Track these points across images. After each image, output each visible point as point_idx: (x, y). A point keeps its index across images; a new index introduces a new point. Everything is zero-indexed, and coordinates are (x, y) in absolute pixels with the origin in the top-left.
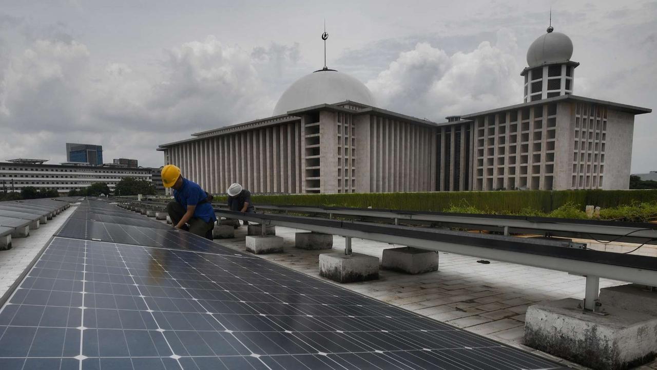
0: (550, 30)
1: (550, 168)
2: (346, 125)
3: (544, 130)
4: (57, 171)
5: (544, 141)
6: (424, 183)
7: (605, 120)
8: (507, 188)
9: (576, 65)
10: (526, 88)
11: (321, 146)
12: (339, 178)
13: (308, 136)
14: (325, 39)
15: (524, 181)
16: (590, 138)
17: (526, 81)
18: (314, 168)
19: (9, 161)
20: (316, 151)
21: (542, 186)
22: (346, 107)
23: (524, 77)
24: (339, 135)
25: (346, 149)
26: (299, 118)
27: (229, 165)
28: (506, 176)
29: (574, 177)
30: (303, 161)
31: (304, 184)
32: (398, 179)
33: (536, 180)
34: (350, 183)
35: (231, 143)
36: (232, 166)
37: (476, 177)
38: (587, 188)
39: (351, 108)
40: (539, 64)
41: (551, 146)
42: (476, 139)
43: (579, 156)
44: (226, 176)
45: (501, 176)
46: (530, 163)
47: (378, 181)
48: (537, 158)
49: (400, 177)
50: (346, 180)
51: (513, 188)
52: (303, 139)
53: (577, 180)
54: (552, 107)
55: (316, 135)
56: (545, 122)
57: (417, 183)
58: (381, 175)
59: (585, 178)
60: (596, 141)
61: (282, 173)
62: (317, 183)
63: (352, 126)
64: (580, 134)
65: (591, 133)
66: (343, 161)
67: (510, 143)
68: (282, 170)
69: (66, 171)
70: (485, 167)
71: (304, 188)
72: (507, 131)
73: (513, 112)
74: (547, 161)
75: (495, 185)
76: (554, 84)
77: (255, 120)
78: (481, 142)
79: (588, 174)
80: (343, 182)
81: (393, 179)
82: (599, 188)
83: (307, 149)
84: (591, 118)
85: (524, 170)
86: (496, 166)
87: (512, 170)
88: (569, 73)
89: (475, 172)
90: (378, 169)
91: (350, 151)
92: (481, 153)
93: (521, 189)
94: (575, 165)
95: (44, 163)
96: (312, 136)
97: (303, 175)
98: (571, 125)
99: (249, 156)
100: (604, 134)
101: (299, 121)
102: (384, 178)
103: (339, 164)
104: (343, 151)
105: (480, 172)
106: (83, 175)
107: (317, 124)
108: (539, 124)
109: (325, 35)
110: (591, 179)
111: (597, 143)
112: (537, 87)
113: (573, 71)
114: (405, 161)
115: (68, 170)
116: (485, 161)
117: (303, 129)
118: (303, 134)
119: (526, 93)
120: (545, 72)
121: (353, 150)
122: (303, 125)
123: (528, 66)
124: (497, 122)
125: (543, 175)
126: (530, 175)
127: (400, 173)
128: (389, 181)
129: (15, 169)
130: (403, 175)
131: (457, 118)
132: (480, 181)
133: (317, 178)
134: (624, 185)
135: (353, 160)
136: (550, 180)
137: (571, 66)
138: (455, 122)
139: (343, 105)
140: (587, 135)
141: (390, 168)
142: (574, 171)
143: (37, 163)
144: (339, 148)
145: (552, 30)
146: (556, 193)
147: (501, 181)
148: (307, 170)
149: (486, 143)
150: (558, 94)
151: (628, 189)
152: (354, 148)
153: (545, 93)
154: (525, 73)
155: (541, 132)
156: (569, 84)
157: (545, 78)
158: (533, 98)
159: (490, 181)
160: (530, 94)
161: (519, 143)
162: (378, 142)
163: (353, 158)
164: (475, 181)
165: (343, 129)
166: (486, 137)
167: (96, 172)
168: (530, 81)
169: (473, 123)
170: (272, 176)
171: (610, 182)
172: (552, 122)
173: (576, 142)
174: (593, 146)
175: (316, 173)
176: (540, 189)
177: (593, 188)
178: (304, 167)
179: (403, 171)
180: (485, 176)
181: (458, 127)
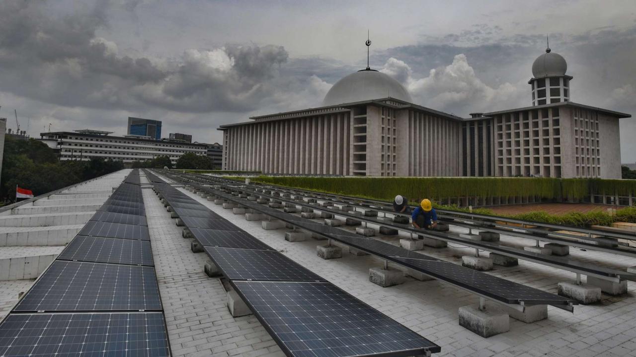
0: (548, 51)
1: (558, 160)
2: (389, 118)
3: (551, 128)
4: (120, 142)
5: (551, 137)
6: (453, 169)
7: (597, 122)
8: (524, 175)
9: (571, 78)
10: (534, 94)
11: (368, 134)
12: (383, 162)
13: (357, 126)
14: (368, 45)
15: (537, 169)
16: (587, 136)
17: (533, 88)
18: (361, 153)
19: (76, 131)
20: (363, 139)
21: (553, 175)
22: (388, 103)
23: (531, 85)
24: (383, 126)
25: (389, 138)
26: (348, 110)
27: (283, 146)
28: (523, 165)
29: (578, 167)
30: (352, 147)
31: (351, 166)
32: (432, 164)
33: (547, 169)
34: (391, 167)
35: (286, 127)
36: (286, 147)
37: (497, 165)
38: (589, 177)
39: (392, 104)
40: (542, 76)
41: (557, 141)
42: (496, 133)
43: (580, 150)
44: (280, 156)
45: (518, 165)
46: (542, 155)
47: (415, 165)
48: (547, 151)
49: (434, 163)
50: (389, 165)
51: (529, 175)
52: (352, 128)
53: (580, 170)
54: (556, 111)
55: (364, 125)
56: (550, 122)
57: (448, 168)
58: (418, 160)
59: (586, 168)
60: (592, 139)
61: (331, 156)
62: (363, 167)
63: (393, 119)
64: (579, 133)
65: (587, 132)
66: (386, 148)
67: (524, 137)
68: (332, 153)
69: (129, 143)
70: (505, 156)
71: (351, 170)
72: (521, 127)
73: (525, 113)
74: (555, 154)
75: (514, 172)
76: (555, 92)
77: (308, 108)
78: (501, 136)
79: (588, 166)
80: (386, 166)
81: (427, 164)
82: (599, 177)
83: (355, 137)
84: (586, 120)
85: (537, 160)
86: (514, 156)
87: (527, 160)
88: (566, 84)
89: (497, 160)
90: (415, 155)
91: (391, 140)
92: (501, 144)
93: (536, 176)
94: (577, 158)
95: (109, 135)
96: (360, 125)
97: (351, 158)
98: (571, 124)
99: (302, 139)
100: (597, 133)
101: (349, 113)
102: (420, 163)
103: (383, 151)
104: (386, 139)
105: (501, 160)
106: (143, 148)
107: (365, 116)
108: (546, 124)
109: (369, 42)
110: (591, 170)
111: (592, 140)
112: (542, 94)
113: (568, 82)
114: (438, 150)
115: (131, 142)
116: (504, 152)
117: (352, 120)
118: (352, 123)
119: (534, 98)
120: (548, 82)
121: (394, 139)
122: (352, 117)
123: (534, 77)
124: (512, 119)
125: (552, 164)
126: (542, 164)
127: (434, 160)
128: (425, 165)
129: (81, 139)
130: (436, 161)
131: (479, 115)
132: (501, 168)
133: (363, 162)
134: (617, 176)
135: (394, 147)
136: (558, 169)
137: (567, 79)
138: (477, 118)
139: (385, 100)
140: (584, 133)
141: (425, 155)
142: (577, 163)
143: (102, 135)
144: (383, 137)
145: (550, 51)
146: (564, 180)
147: (518, 168)
148: (355, 155)
149: (504, 137)
150: (559, 100)
151: (621, 179)
152: (394, 137)
153: (548, 98)
154: (532, 82)
155: (548, 130)
156: (566, 93)
157: (548, 88)
158: (540, 102)
159: (510, 168)
160: (537, 99)
161: (531, 138)
162: (415, 133)
163: (395, 145)
164: (497, 168)
165: (386, 121)
166: (504, 132)
167: (156, 145)
168: (536, 89)
169: (493, 119)
170: (322, 158)
171: (607, 172)
172: (556, 122)
173: (576, 139)
174: (590, 142)
175: (363, 157)
176: (551, 176)
177: (594, 177)
178: (352, 152)
179: (436, 158)
180: (505, 165)
181: (480, 122)
